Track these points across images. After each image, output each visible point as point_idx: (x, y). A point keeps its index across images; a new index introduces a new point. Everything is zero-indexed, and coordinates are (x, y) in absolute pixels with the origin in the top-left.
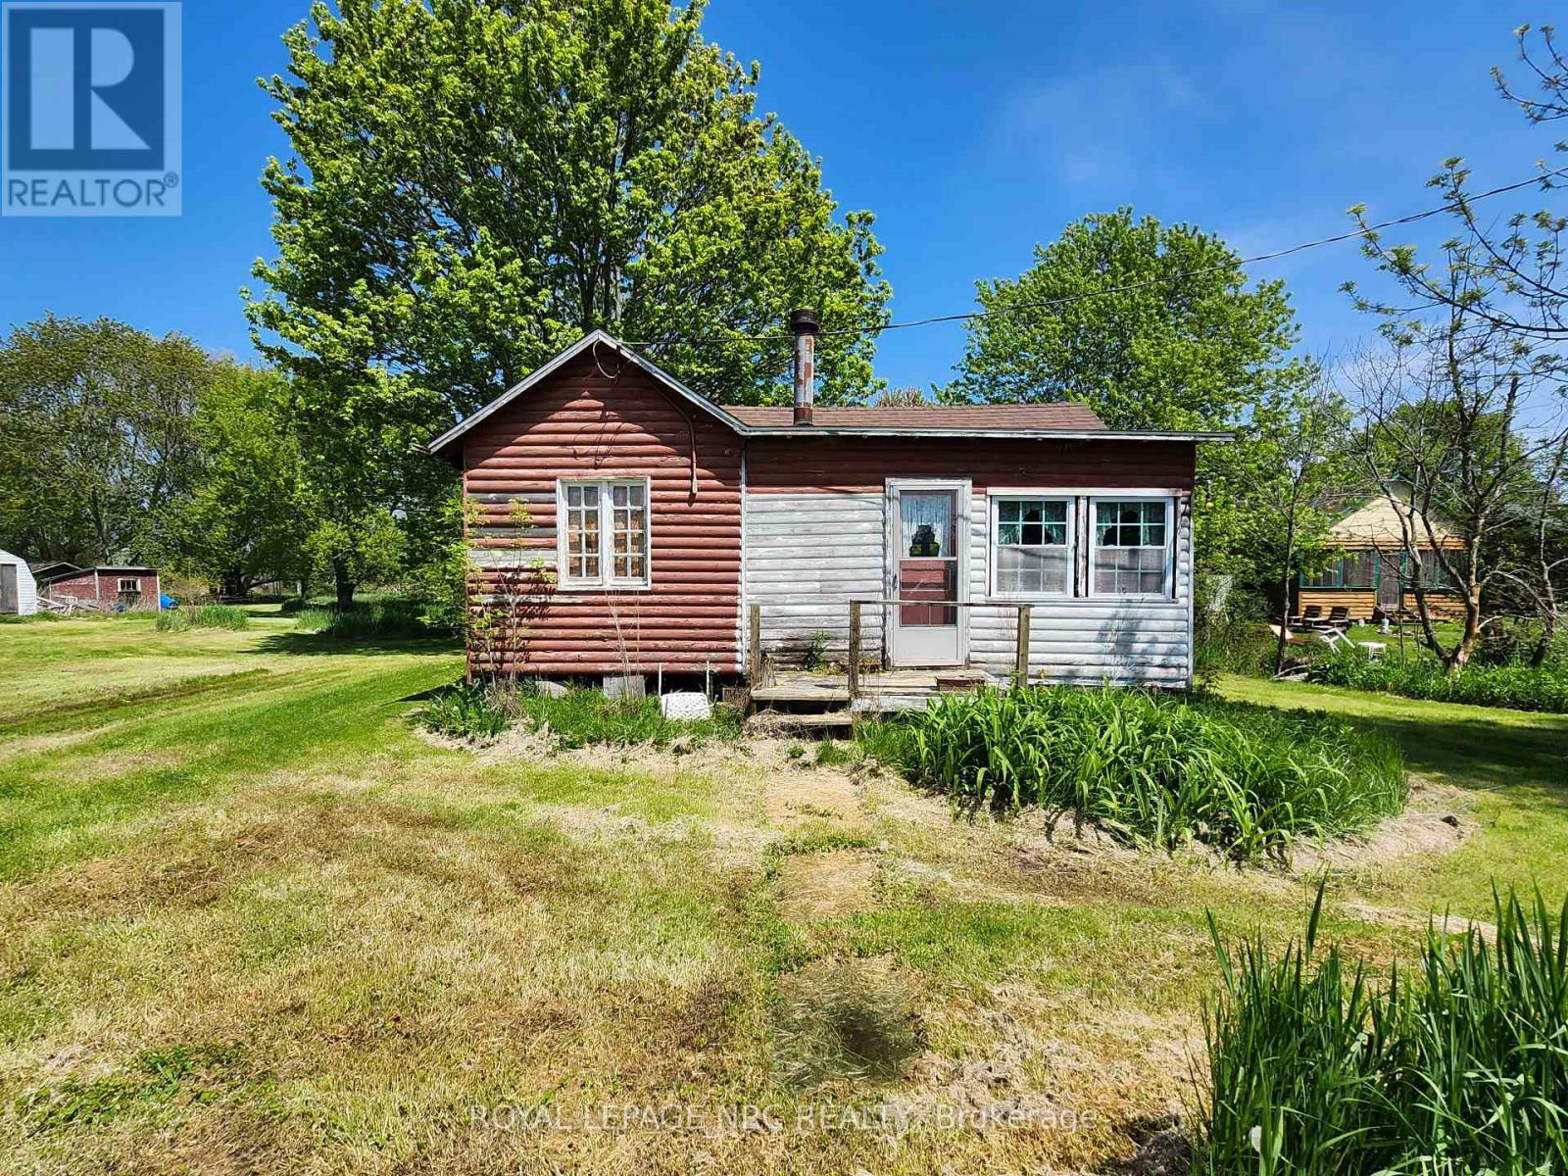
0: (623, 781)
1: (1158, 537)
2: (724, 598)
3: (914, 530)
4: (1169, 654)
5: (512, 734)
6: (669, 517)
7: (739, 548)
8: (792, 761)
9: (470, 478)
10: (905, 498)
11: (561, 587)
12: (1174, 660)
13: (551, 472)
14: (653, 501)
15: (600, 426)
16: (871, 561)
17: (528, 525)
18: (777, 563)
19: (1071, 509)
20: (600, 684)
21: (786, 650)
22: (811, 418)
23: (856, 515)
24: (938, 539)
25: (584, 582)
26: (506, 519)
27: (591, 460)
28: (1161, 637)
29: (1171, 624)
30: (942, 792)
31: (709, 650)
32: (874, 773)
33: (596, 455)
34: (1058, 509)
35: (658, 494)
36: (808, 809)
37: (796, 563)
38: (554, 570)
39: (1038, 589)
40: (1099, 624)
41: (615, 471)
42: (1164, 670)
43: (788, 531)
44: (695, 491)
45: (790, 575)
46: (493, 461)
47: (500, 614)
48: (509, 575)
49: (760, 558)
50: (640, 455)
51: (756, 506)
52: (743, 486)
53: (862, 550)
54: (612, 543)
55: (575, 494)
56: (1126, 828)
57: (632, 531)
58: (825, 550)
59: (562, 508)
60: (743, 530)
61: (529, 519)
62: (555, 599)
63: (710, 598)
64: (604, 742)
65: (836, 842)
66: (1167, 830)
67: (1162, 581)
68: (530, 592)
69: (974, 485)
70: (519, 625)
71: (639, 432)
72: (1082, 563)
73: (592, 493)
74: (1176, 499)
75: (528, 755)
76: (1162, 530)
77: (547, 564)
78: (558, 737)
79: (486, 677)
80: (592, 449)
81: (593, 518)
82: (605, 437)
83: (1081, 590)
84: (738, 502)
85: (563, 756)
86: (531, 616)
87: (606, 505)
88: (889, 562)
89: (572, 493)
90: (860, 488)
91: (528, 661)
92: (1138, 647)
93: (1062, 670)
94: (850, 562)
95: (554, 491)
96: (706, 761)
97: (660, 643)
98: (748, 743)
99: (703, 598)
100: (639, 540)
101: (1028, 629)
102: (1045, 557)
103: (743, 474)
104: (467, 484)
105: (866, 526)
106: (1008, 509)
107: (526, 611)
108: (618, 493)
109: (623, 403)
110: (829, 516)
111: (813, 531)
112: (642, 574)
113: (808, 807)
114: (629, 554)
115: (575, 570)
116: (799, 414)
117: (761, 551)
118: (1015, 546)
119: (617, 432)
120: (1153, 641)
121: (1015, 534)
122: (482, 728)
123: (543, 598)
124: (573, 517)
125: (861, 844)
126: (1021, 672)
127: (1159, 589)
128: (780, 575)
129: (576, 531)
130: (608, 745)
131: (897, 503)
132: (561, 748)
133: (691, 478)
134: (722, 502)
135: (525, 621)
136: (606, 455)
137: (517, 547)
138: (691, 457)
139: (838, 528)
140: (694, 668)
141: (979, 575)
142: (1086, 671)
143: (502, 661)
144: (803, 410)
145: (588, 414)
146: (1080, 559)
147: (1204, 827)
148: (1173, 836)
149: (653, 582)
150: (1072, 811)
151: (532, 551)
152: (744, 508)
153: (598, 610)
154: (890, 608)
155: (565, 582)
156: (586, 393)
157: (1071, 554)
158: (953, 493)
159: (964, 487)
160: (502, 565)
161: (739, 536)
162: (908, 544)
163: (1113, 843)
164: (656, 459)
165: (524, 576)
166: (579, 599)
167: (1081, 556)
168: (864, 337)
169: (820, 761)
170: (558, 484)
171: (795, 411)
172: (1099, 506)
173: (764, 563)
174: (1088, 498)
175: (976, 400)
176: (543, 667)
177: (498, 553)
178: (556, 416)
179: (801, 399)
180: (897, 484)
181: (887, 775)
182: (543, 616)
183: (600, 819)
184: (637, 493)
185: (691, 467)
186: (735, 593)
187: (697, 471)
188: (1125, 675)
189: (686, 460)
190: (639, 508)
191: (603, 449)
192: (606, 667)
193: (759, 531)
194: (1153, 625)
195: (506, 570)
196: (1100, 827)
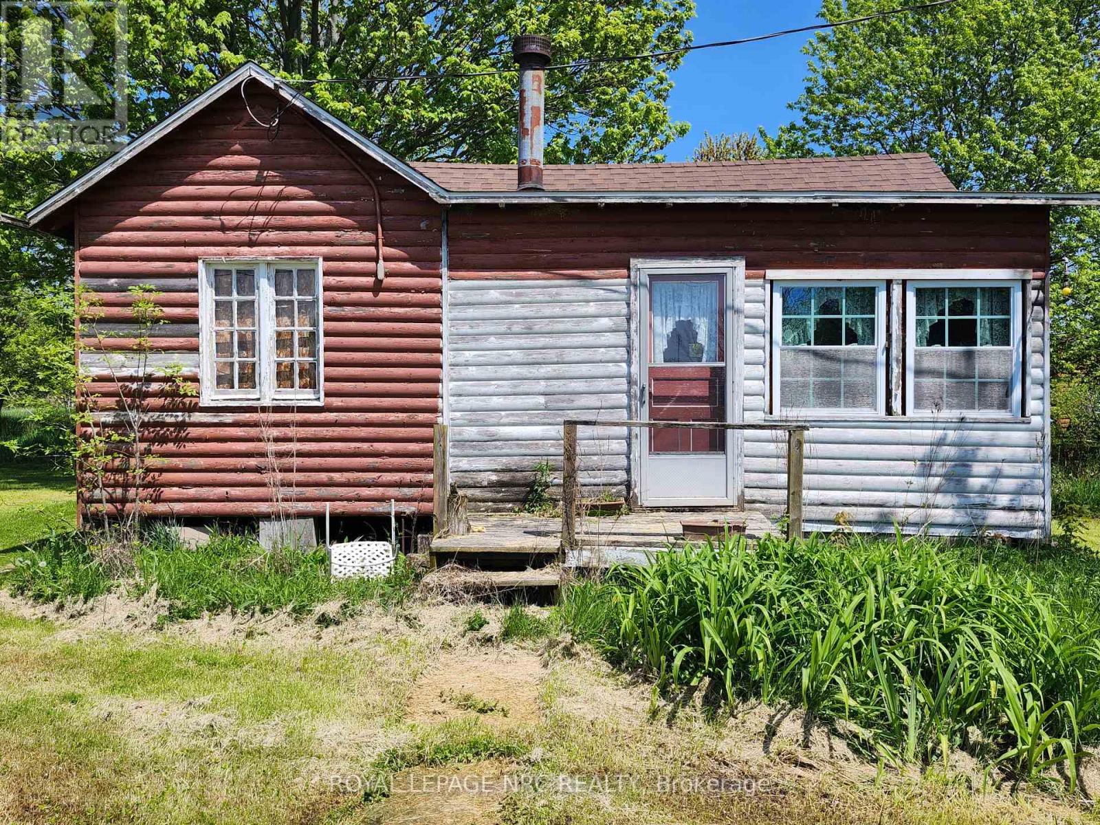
0: (237, 662)
1: (1001, 335)
2: (421, 417)
3: (670, 326)
4: (1018, 492)
5: (111, 599)
6: (348, 311)
7: (440, 351)
8: (470, 635)
9: (84, 258)
10: (658, 285)
11: (205, 401)
12: (1026, 501)
13: (190, 251)
14: (326, 289)
15: (255, 190)
16: (611, 368)
17: (156, 321)
18: (489, 371)
19: (881, 297)
20: (254, 530)
21: (500, 484)
22: (539, 179)
23: (592, 308)
24: (702, 338)
25: (237, 395)
26: (127, 312)
27: (244, 235)
28: (1007, 469)
29: (1020, 452)
30: (647, 680)
31: (400, 485)
32: (568, 652)
33: (251, 227)
34: (864, 297)
35: (332, 280)
36: (466, 703)
37: (514, 371)
38: (195, 379)
39: (836, 404)
40: (921, 451)
41: (276, 249)
42: (1013, 515)
43: (503, 329)
44: (381, 276)
45: (506, 386)
46: (115, 235)
47: (115, 437)
48: (134, 386)
49: (467, 365)
50: (310, 228)
51: (461, 296)
52: (444, 271)
53: (601, 353)
54: (273, 344)
55: (224, 279)
56: (866, 734)
57: (300, 328)
58: (552, 355)
59: (207, 297)
60: (444, 328)
61: (158, 312)
62: (197, 417)
63: (402, 416)
64: (228, 610)
65: (477, 749)
66: (922, 739)
67: (1008, 393)
68: (162, 409)
69: (749, 266)
70: (148, 452)
71: (307, 198)
72: (896, 370)
73: (246, 278)
74: (1024, 283)
75: (127, 627)
76: (1006, 325)
77: (186, 371)
78: (167, 603)
79: (96, 521)
80: (245, 220)
81: (247, 309)
82: (263, 204)
83: (896, 405)
84: (439, 291)
85: (172, 629)
86: (163, 440)
87: (266, 294)
88: (635, 369)
89: (220, 279)
90: (595, 273)
91: (156, 500)
92: (975, 483)
93: (871, 513)
94: (585, 369)
95: (194, 275)
96: (357, 634)
97: (337, 476)
98: (415, 610)
99: (392, 417)
100: (309, 341)
101: (800, 457)
102: (846, 361)
103: (444, 253)
104: (79, 266)
105: (605, 322)
106: (794, 298)
107: (157, 434)
108: (281, 279)
109: (286, 160)
110: (556, 310)
111: (536, 328)
112: (313, 385)
113: (467, 698)
114: (297, 358)
115: (223, 380)
116: (523, 174)
117: (469, 355)
118: (805, 346)
119: (278, 198)
120: (997, 475)
121: (805, 331)
122: (74, 589)
123: (180, 416)
124: (222, 309)
125: (508, 752)
126: (792, 516)
127: (1004, 404)
128: (492, 387)
129: (225, 328)
130: (234, 614)
131: (644, 292)
132: (171, 618)
133: (376, 260)
134: (418, 291)
135: (156, 447)
136: (263, 228)
137: (140, 350)
138: (375, 231)
139: (568, 325)
140: (380, 508)
141: (756, 386)
142: (902, 514)
143: (124, 501)
144: (530, 169)
145: (241, 175)
146: (894, 365)
147: (975, 734)
148: (930, 745)
149: (327, 395)
150: (802, 710)
151: (163, 355)
152: (447, 298)
153: (252, 432)
154: (636, 430)
155: (210, 395)
156: (237, 147)
157: (882, 358)
158: (720, 277)
159: (736, 269)
160: (126, 372)
161: (439, 336)
162: (662, 345)
163: (850, 754)
164: (331, 234)
165: (154, 387)
166: (229, 418)
167: (894, 361)
168: (660, 70)
169: (507, 635)
170: (200, 266)
171: (520, 170)
172: (920, 293)
173: (473, 371)
174: (904, 282)
175: (817, 149)
176: (178, 507)
177: (118, 357)
178: (198, 176)
179: (527, 155)
180: (644, 267)
181: (583, 655)
182: (177, 440)
183: (177, 715)
184: (307, 277)
185: (376, 245)
186: (434, 410)
187: (385, 250)
188: (958, 520)
189: (369, 236)
190: (309, 298)
191: (260, 220)
192: (263, 507)
193: (465, 329)
194: (997, 453)
195: (132, 379)
196: (834, 732)
